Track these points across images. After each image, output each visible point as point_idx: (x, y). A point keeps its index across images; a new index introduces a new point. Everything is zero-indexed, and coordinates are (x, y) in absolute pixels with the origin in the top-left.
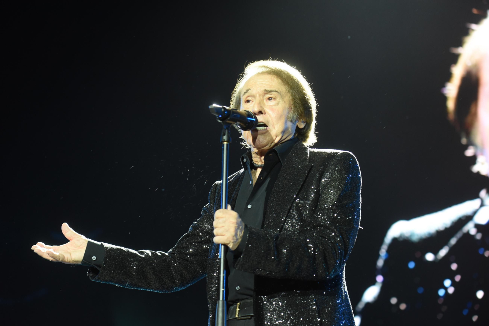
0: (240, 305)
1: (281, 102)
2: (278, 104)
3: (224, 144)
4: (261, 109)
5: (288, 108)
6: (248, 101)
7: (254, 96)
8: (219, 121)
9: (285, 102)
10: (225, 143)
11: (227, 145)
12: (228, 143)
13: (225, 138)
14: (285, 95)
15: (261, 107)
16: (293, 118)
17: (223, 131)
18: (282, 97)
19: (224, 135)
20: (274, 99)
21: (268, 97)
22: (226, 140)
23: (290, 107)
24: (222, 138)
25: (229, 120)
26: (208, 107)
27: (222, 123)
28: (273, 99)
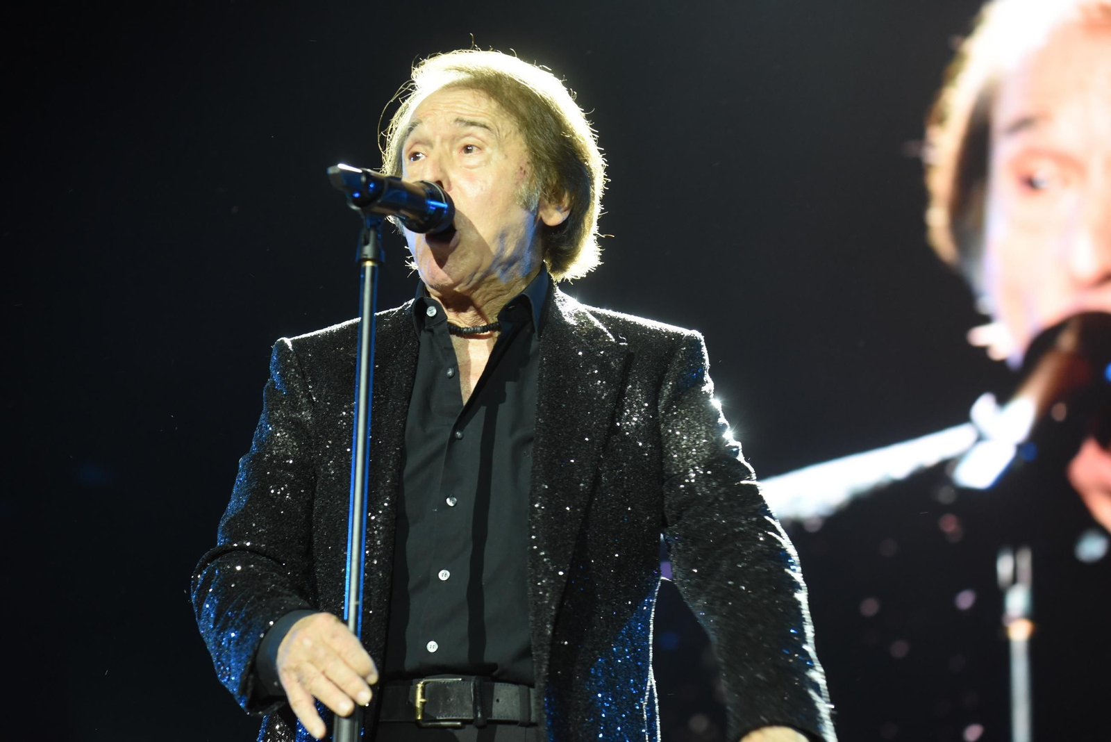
0: (423, 689)
1: (497, 156)
2: (487, 161)
3: (364, 269)
4: (440, 177)
5: (516, 173)
6: (415, 156)
7: (428, 143)
8: (354, 207)
9: (506, 156)
10: (369, 264)
11: (373, 268)
12: (376, 265)
13: (368, 250)
14: (508, 138)
15: (442, 171)
16: (529, 197)
17: (363, 232)
18: (500, 144)
19: (366, 243)
20: (480, 148)
21: (463, 146)
22: (369, 257)
23: (521, 169)
24: (361, 251)
25: (380, 205)
26: (326, 171)
27: (361, 213)
28: (475, 148)
